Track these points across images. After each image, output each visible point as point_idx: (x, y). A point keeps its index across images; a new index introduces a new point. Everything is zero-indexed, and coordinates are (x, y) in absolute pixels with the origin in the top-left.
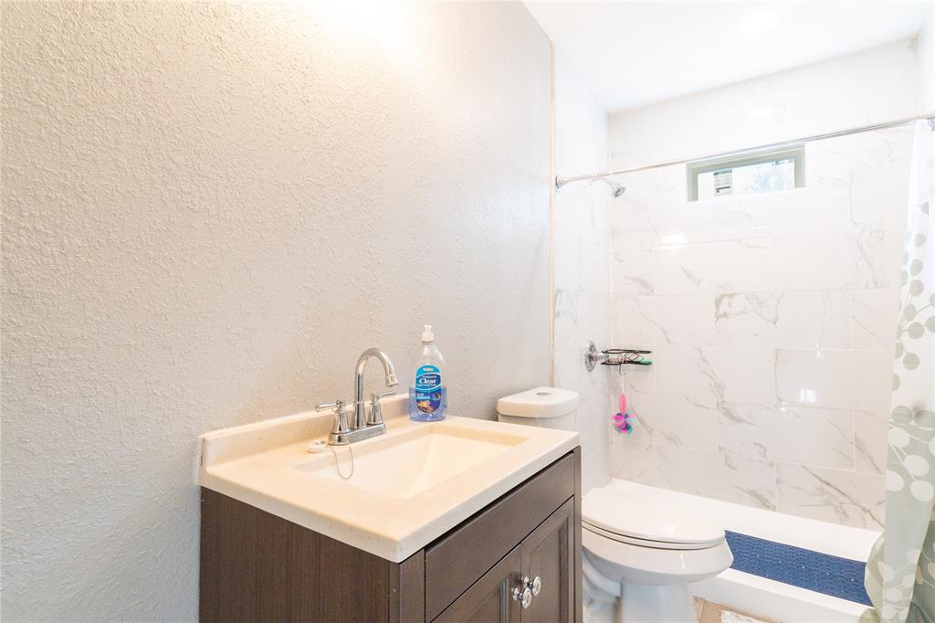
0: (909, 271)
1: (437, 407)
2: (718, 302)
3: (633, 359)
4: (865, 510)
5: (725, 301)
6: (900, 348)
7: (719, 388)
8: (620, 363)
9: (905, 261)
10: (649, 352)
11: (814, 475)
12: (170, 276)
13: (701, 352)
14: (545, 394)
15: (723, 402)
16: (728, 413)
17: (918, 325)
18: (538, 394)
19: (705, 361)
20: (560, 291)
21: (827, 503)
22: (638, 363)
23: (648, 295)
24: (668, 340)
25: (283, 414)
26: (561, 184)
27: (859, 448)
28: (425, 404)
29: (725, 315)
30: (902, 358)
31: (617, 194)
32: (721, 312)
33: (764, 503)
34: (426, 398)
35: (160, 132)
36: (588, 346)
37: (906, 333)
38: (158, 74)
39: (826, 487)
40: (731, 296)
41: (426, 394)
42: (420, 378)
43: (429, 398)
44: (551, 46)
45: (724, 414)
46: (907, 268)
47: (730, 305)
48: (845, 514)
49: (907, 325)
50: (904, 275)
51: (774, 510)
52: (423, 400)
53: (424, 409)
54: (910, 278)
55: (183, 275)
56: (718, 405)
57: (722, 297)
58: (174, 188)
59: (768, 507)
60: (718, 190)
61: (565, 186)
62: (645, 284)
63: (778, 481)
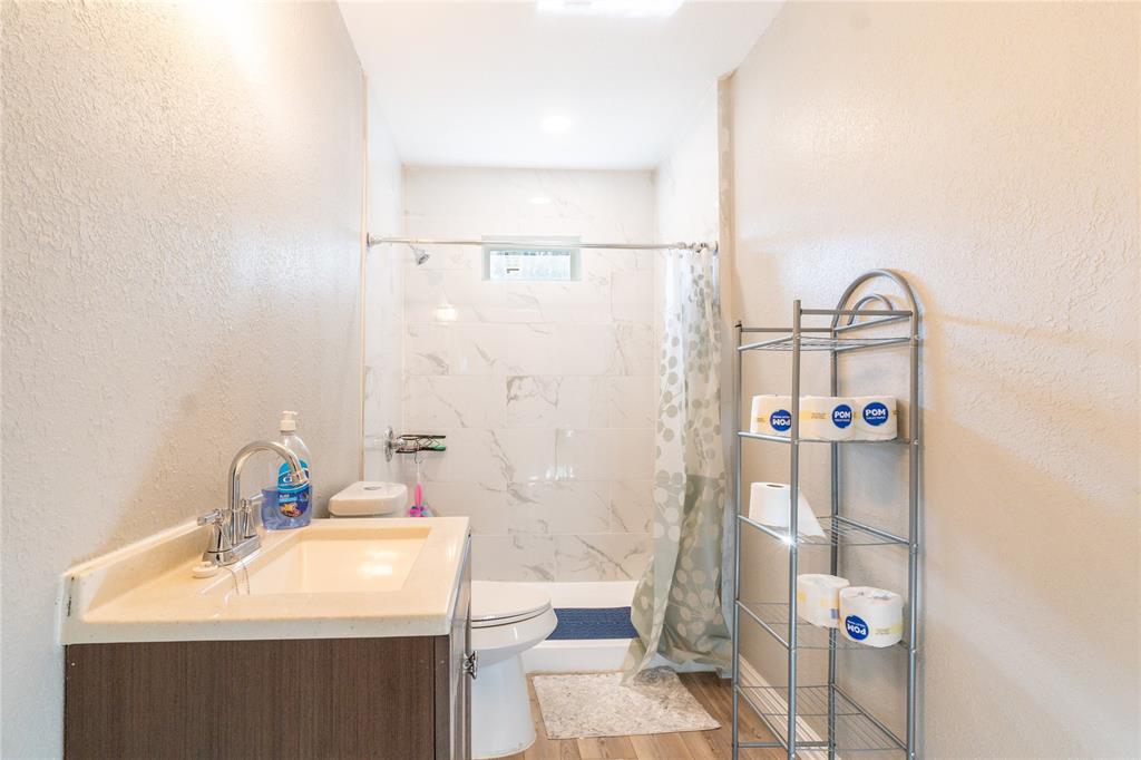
0: (667, 365)
1: (305, 509)
2: (509, 385)
3: (426, 445)
4: (617, 565)
5: (517, 382)
6: (661, 425)
7: (509, 470)
8: (416, 450)
9: (664, 357)
10: (443, 437)
11: (584, 542)
12: (30, 343)
13: (493, 433)
14: (374, 489)
15: (513, 484)
16: (516, 494)
17: (673, 406)
18: (366, 489)
19: (496, 442)
20: (369, 368)
21: (592, 565)
22: (432, 449)
23: (443, 374)
24: (462, 423)
25: (143, 535)
26: (374, 242)
27: (613, 512)
28: (290, 508)
29: (516, 397)
30: (662, 433)
31: (421, 261)
32: (512, 395)
33: (545, 576)
34: (291, 500)
35: (20, 128)
36: (387, 432)
37: (665, 414)
38: (16, 41)
39: (591, 550)
40: (521, 378)
41: (292, 495)
42: (285, 476)
43: (295, 499)
44: (363, 76)
45: (514, 495)
46: (666, 362)
47: (520, 388)
48: (604, 571)
49: (666, 407)
50: (664, 366)
51: (553, 581)
52: (288, 503)
53: (289, 514)
54: (668, 371)
55: (45, 342)
56: (508, 486)
57: (514, 378)
58: (35, 216)
59: (548, 579)
60: (508, 270)
61: (375, 247)
62: (439, 363)
63: (557, 553)
